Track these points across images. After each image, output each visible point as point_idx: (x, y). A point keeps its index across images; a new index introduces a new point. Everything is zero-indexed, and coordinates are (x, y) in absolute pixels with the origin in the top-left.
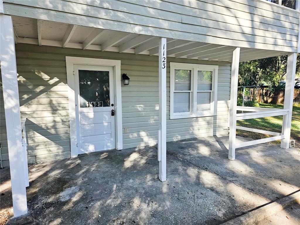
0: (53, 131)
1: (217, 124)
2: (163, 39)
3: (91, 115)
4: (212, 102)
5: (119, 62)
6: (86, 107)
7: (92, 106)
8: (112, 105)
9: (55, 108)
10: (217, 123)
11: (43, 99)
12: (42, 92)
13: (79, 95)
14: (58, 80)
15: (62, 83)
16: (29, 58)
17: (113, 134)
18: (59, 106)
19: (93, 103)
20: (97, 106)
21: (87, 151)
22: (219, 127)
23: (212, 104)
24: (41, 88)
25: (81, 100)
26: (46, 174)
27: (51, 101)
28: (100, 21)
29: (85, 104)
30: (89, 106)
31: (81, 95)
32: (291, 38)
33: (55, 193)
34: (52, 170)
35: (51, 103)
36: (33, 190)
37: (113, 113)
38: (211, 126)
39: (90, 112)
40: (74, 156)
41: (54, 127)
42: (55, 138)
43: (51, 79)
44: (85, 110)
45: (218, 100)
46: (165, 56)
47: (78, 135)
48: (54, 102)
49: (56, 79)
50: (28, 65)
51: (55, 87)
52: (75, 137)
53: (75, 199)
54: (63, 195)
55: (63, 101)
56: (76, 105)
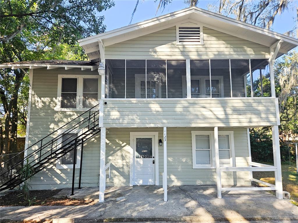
0: (121, 170)
1: (237, 176)
2: (164, 128)
3: (141, 162)
4: (231, 158)
5: (158, 133)
6: (139, 158)
7: (142, 157)
8: (154, 157)
9: (124, 158)
10: (237, 174)
11: (119, 153)
12: (118, 150)
13: (135, 152)
14: (126, 144)
15: (127, 145)
16: (114, 134)
17: (154, 176)
18: (126, 157)
19: (143, 156)
20: (145, 158)
21: (139, 183)
22: (240, 178)
23: (231, 159)
24: (118, 148)
25: (137, 154)
26: (115, 191)
27: (122, 154)
28: (135, 124)
29: (139, 156)
30: (140, 158)
31: (137, 151)
32: (267, 116)
33: (115, 198)
34: (118, 190)
35: (122, 156)
36: (108, 196)
37: (154, 163)
38: (231, 177)
39: (141, 161)
40: (131, 185)
41: (123, 168)
42: (122, 174)
43: (123, 144)
44: (138, 159)
45: (236, 156)
46: (166, 135)
47: (134, 174)
48: (124, 155)
49: (125, 144)
50: (113, 137)
51: (124, 147)
52: (132, 174)
53: (122, 200)
54: (118, 199)
55: (128, 155)
56: (134, 157)
